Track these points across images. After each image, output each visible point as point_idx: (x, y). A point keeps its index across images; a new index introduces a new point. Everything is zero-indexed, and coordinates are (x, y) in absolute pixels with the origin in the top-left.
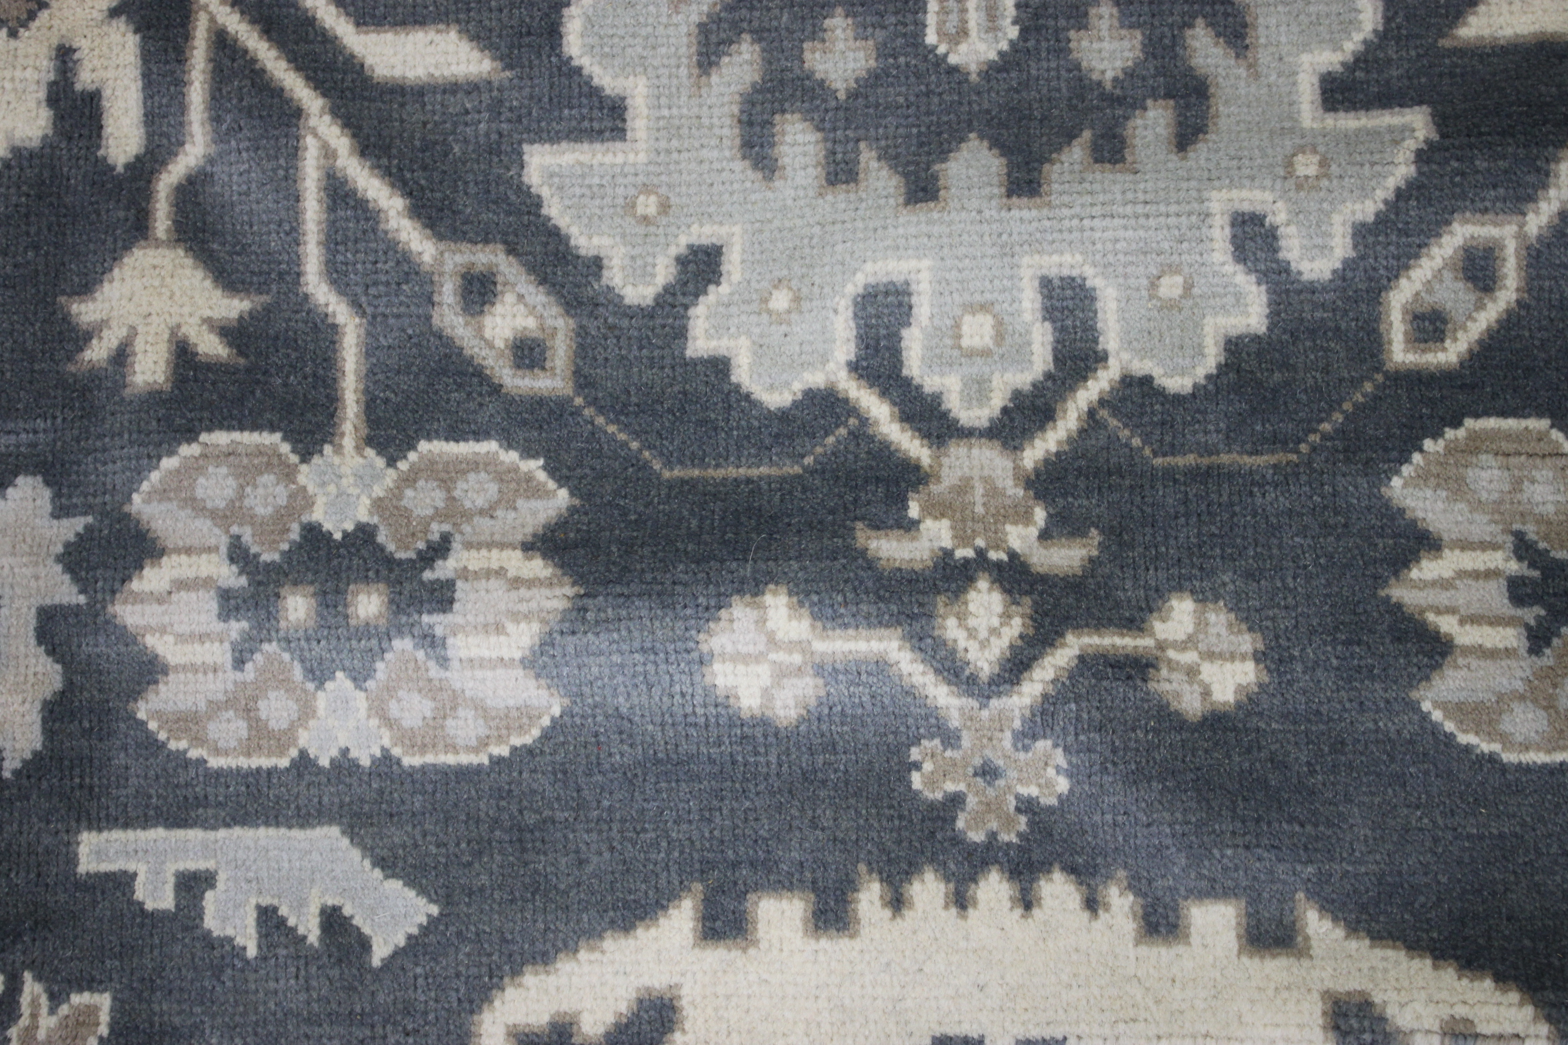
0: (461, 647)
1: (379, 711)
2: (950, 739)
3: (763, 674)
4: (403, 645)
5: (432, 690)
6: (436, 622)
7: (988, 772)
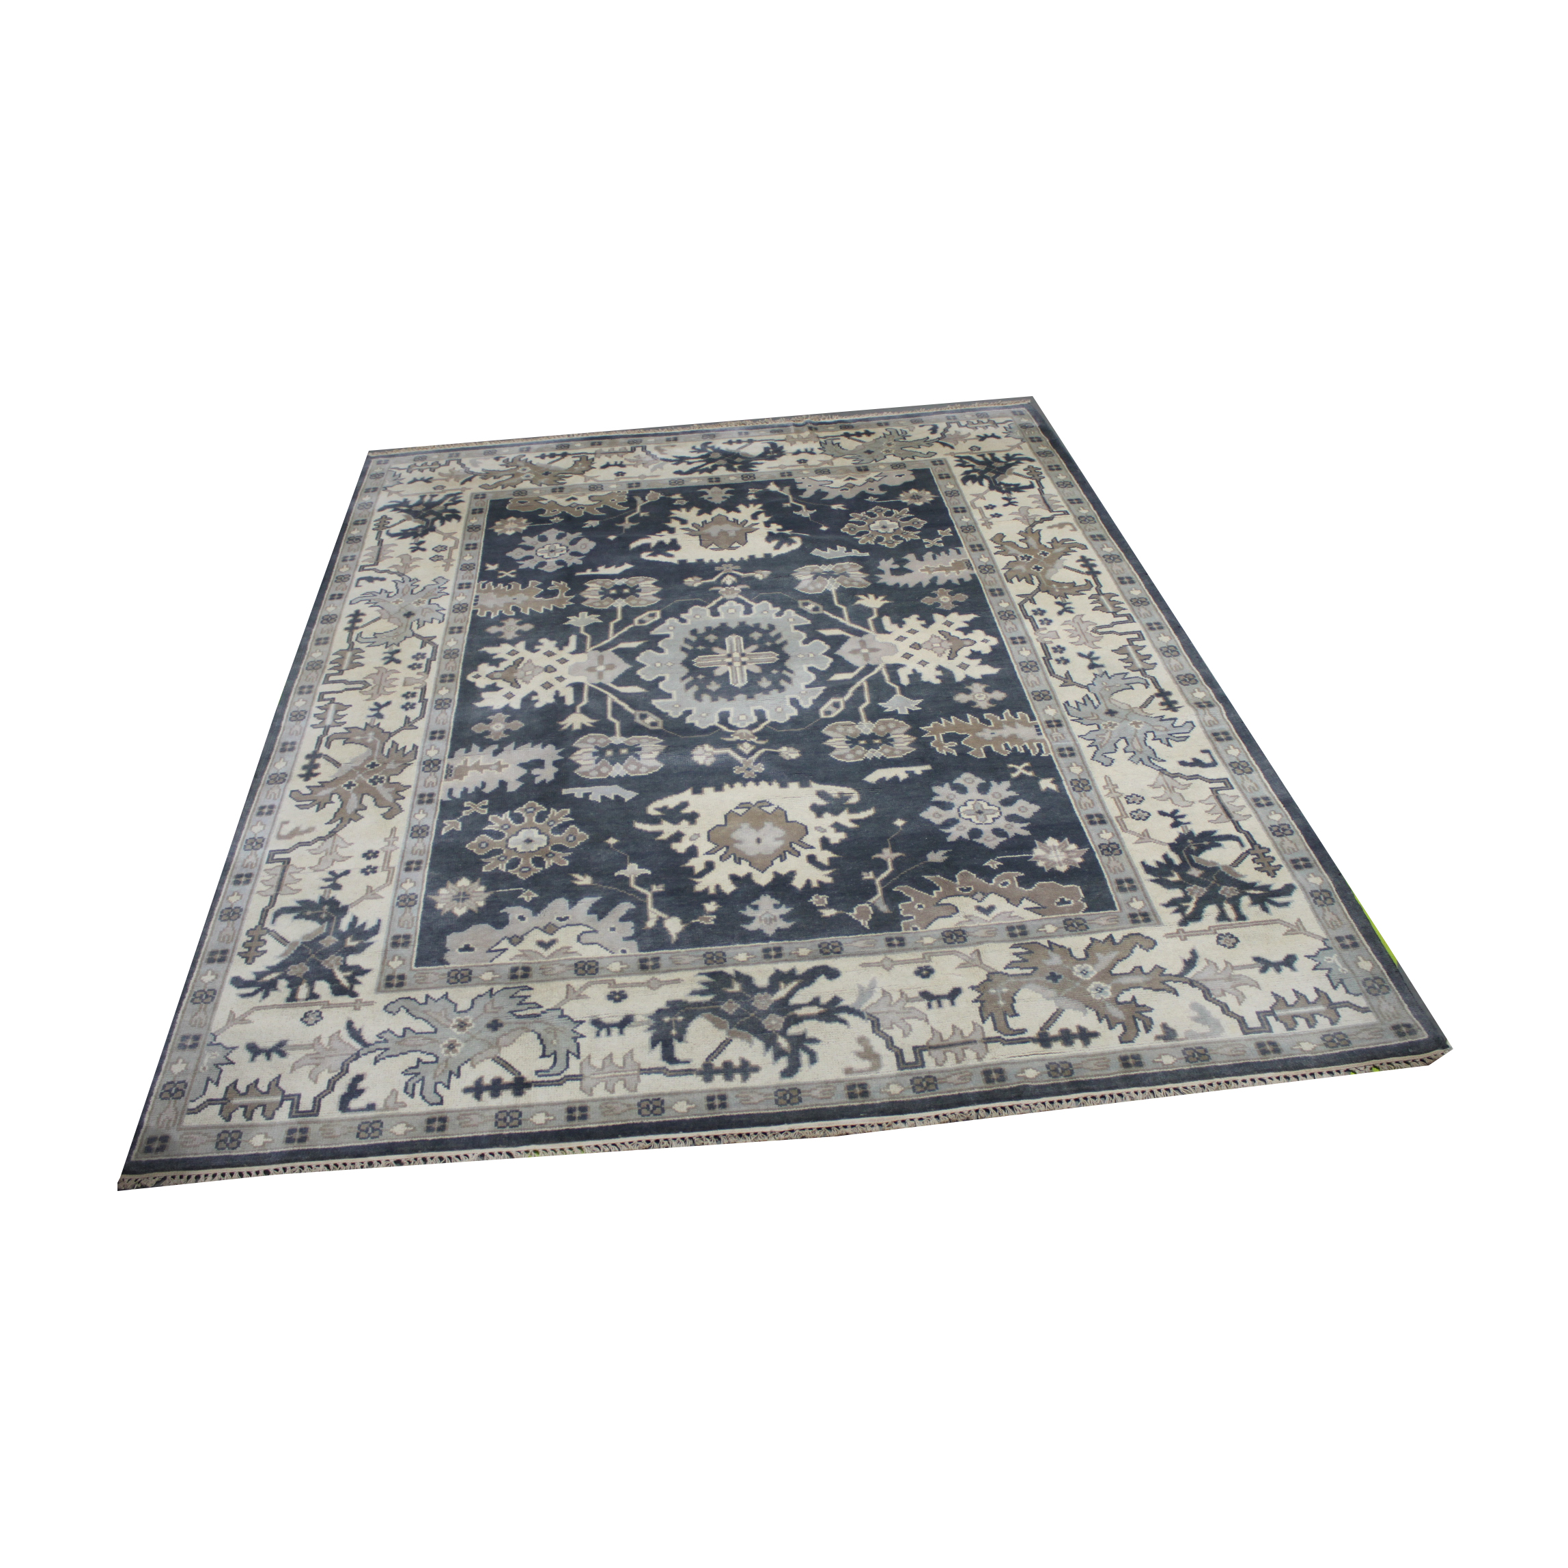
0: (643, 756)
1: (626, 768)
2: (741, 765)
3: (704, 757)
4: (631, 757)
5: (637, 764)
6: (638, 753)
7: (749, 769)
